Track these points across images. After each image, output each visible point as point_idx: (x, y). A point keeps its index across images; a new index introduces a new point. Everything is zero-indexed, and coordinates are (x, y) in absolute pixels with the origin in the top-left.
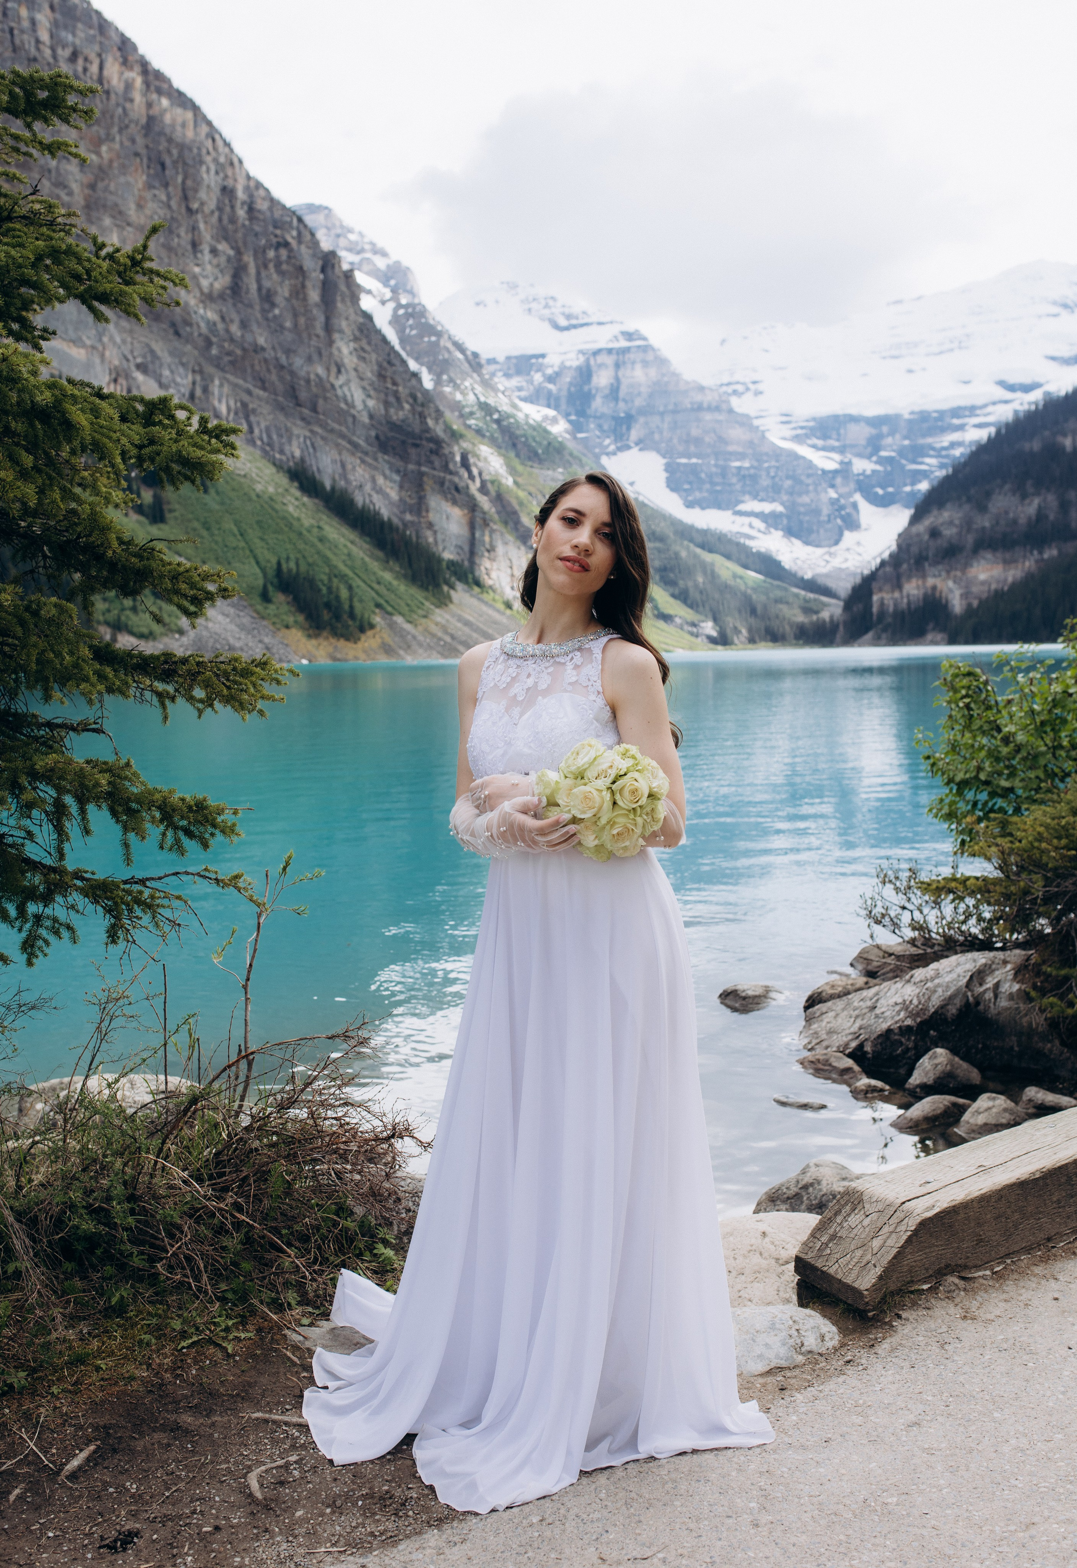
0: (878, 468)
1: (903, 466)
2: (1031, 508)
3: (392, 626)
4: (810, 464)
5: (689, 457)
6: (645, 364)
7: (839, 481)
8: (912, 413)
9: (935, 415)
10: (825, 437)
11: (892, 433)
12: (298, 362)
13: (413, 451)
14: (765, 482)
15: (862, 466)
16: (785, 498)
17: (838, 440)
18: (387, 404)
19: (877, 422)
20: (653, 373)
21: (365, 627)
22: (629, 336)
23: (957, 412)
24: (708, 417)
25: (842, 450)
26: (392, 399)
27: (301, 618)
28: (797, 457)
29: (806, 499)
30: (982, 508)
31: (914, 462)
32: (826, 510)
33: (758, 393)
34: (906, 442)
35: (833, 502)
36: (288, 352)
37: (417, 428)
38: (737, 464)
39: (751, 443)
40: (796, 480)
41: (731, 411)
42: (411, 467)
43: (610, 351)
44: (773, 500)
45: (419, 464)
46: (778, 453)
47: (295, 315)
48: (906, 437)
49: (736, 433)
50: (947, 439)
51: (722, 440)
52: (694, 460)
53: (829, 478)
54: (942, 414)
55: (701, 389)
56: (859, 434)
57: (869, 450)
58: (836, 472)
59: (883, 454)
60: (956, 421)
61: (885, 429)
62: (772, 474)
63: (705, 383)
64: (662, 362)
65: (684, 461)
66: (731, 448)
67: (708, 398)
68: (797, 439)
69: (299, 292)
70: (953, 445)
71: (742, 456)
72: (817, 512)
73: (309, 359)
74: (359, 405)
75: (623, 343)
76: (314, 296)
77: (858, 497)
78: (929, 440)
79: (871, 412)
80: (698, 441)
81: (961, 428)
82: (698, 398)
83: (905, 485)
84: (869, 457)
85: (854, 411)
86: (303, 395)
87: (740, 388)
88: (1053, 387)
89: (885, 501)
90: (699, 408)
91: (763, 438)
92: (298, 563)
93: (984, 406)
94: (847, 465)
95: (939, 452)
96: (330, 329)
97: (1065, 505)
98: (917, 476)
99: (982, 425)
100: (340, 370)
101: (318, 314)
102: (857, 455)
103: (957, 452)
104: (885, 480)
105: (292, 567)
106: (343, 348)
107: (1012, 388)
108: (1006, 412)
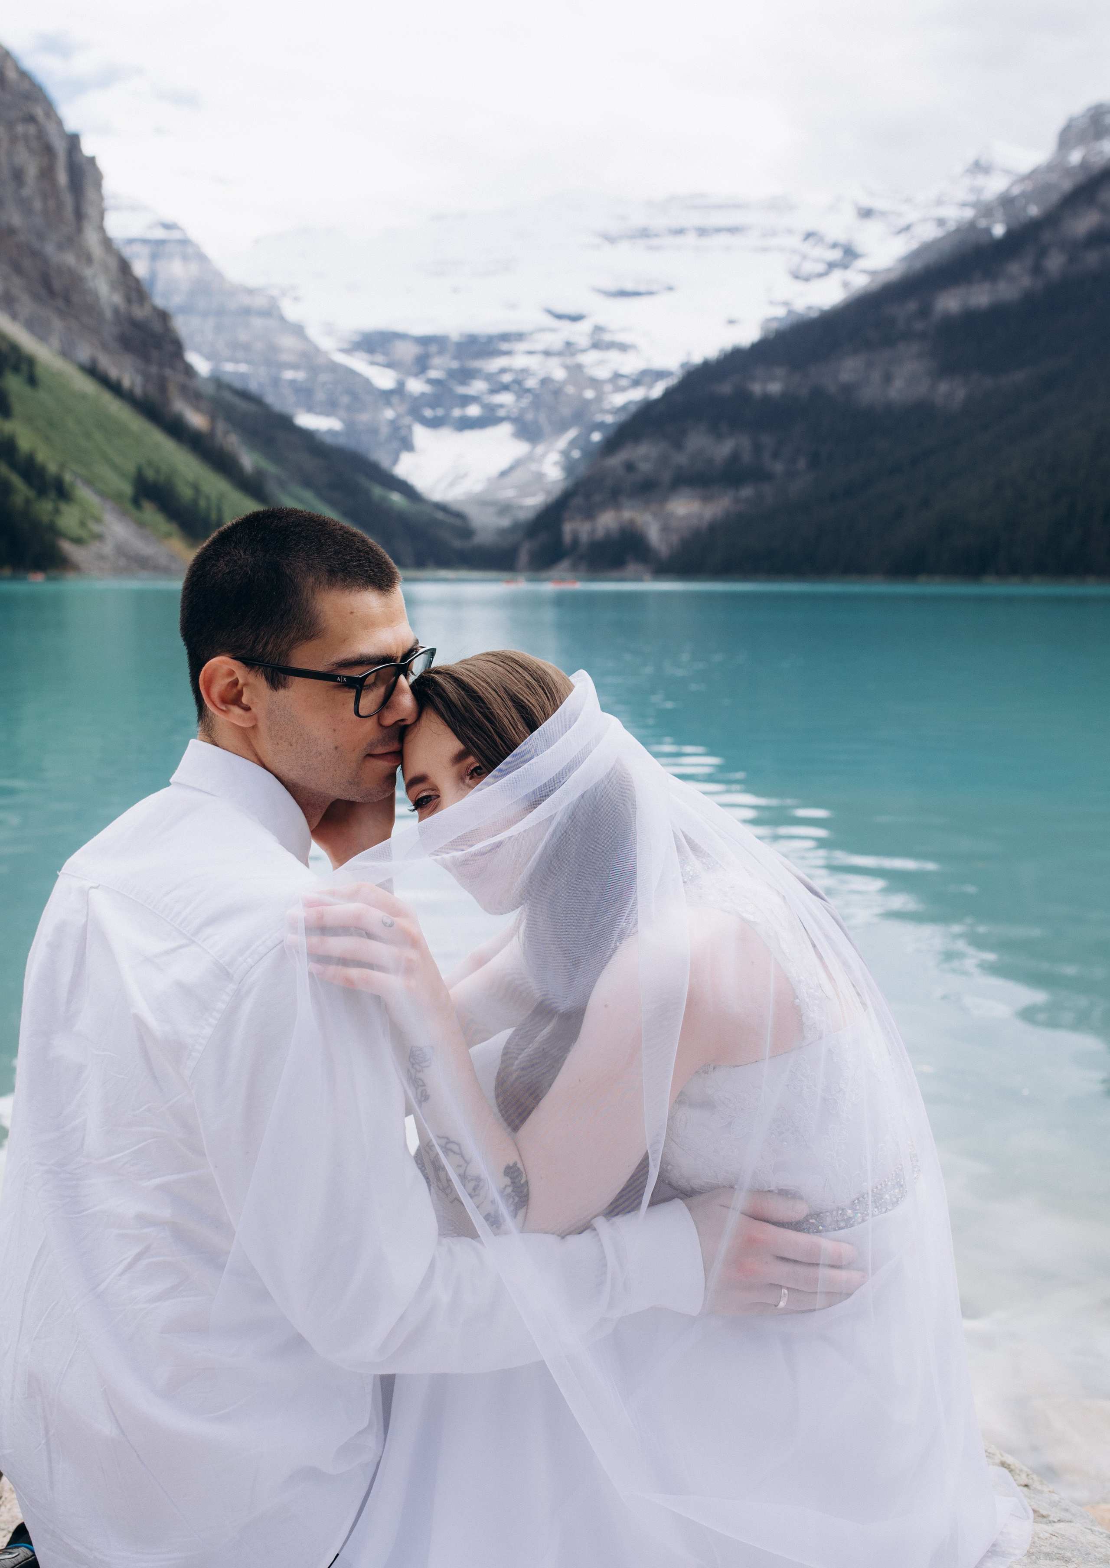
0: (427, 388)
1: (451, 390)
2: (726, 448)
4: (367, 382)
5: (237, 362)
6: (185, 258)
7: (395, 400)
8: (461, 335)
9: (483, 339)
11: (441, 352)
12: (49, 249)
13: (154, 353)
14: (320, 396)
15: (416, 386)
16: (342, 413)
17: (386, 354)
18: (129, 300)
19: (425, 341)
20: (194, 269)
22: (167, 226)
23: (505, 337)
24: (258, 323)
25: (390, 365)
26: (134, 296)
28: (352, 372)
29: (364, 418)
31: (462, 384)
32: (385, 430)
33: (296, 299)
34: (455, 365)
35: (392, 423)
36: (41, 236)
37: (157, 327)
38: (289, 375)
39: (305, 355)
40: (354, 397)
41: (282, 319)
42: (154, 369)
43: (145, 241)
44: (328, 415)
45: (161, 366)
46: (334, 367)
47: (45, 197)
48: (456, 358)
49: (288, 342)
50: (494, 364)
51: (274, 349)
52: (243, 368)
53: (386, 396)
54: (491, 339)
55: (250, 292)
56: (407, 351)
57: (416, 369)
58: (391, 392)
59: (433, 374)
60: (505, 346)
61: (433, 348)
62: (329, 387)
63: (252, 283)
64: (202, 258)
65: (229, 367)
66: (284, 357)
67: (259, 302)
68: (348, 351)
69: (47, 173)
70: (503, 371)
71: (295, 367)
72: (375, 431)
73: (60, 247)
74: (104, 300)
75: (159, 234)
76: (62, 178)
77: (407, 420)
78: (477, 364)
79: (419, 330)
80: (246, 347)
81: (509, 353)
82: (246, 300)
83: (455, 407)
84: (417, 376)
85: (400, 328)
86: (57, 285)
87: (275, 292)
88: (601, 320)
89: (434, 423)
90: (247, 312)
91: (317, 350)
92: (158, 471)
93: (531, 333)
94: (401, 385)
95: (489, 377)
96: (79, 215)
97: (757, 448)
98: (466, 400)
99: (531, 353)
100: (89, 259)
101: (68, 200)
102: (409, 374)
103: (507, 378)
104: (434, 401)
105: (150, 474)
106: (91, 238)
107: (559, 317)
108: (555, 340)
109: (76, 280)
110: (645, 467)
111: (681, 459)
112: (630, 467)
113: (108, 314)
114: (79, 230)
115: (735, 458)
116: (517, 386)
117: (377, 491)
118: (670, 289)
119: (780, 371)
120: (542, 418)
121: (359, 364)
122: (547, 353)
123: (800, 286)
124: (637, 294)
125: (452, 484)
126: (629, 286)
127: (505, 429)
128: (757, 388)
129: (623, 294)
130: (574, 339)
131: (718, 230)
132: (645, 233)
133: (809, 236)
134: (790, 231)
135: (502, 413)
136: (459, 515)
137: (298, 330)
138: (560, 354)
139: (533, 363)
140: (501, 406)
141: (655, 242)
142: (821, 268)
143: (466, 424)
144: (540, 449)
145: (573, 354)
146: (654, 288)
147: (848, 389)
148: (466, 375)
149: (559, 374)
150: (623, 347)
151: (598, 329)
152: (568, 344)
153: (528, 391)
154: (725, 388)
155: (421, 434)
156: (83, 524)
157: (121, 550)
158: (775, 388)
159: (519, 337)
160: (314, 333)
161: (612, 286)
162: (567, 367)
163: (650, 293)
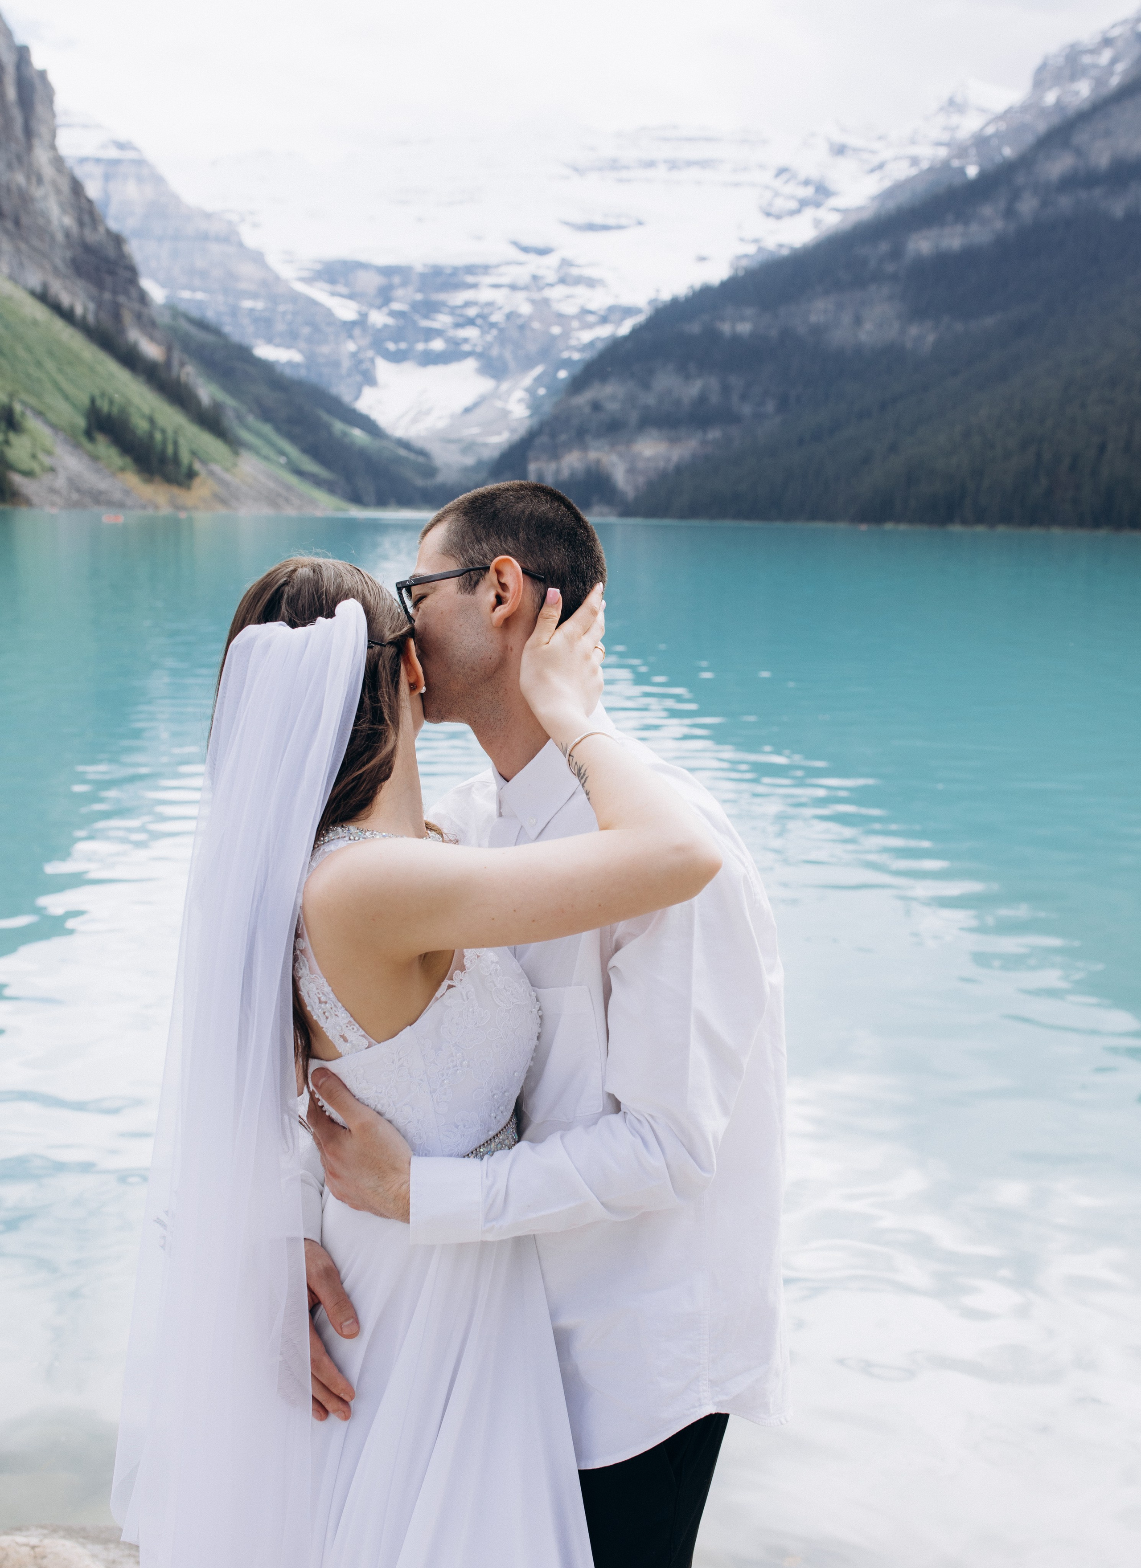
0: (390, 321)
1: (415, 323)
2: (694, 389)
3: (212, 473)
4: (329, 313)
5: (193, 289)
6: (140, 179)
7: (357, 332)
8: (425, 266)
9: (448, 271)
10: (332, 281)
11: (404, 284)
13: (108, 280)
14: (280, 327)
15: (378, 318)
16: (302, 345)
17: (347, 285)
18: (81, 223)
19: (388, 271)
20: (149, 191)
21: (191, 474)
23: (471, 270)
24: (215, 248)
25: (351, 297)
26: (86, 218)
27: (128, 460)
28: (314, 303)
29: (325, 349)
30: (646, 386)
31: (426, 317)
32: (346, 364)
33: (255, 225)
34: (419, 297)
35: (354, 355)
37: (111, 252)
38: (247, 304)
39: (265, 284)
40: (316, 328)
41: (241, 245)
42: (107, 296)
43: (97, 161)
44: (289, 347)
45: (115, 292)
46: (295, 297)
48: (419, 290)
49: (247, 269)
50: (459, 298)
51: (231, 275)
52: (200, 296)
53: (349, 328)
54: (455, 271)
55: (208, 216)
56: (370, 282)
57: (379, 301)
58: (353, 324)
59: (396, 306)
60: (470, 279)
61: (396, 280)
62: (289, 317)
63: (209, 207)
64: (157, 180)
65: (186, 294)
66: (243, 286)
67: (217, 227)
68: (308, 281)
70: (467, 304)
71: (255, 296)
72: (336, 364)
73: (9, 166)
74: (55, 222)
75: (113, 153)
76: (13, 93)
77: (370, 353)
78: (441, 296)
79: (383, 260)
80: (204, 275)
81: (474, 286)
82: (204, 225)
83: (418, 341)
84: (379, 308)
85: (362, 257)
87: (233, 218)
88: (568, 254)
89: (397, 357)
90: (205, 237)
91: (277, 278)
92: (111, 402)
93: (498, 266)
94: (364, 316)
95: (453, 310)
96: (29, 133)
97: (726, 389)
98: (430, 334)
99: (496, 286)
100: (40, 180)
101: (17, 114)
102: (371, 306)
103: (472, 312)
104: (398, 335)
105: (104, 406)
106: (41, 157)
107: (526, 250)
108: (521, 274)
109: (25, 199)
110: (612, 407)
111: (650, 399)
112: (596, 406)
113: (60, 237)
114: (29, 148)
115: (702, 399)
116: (481, 320)
117: (338, 426)
118: (640, 223)
119: (749, 312)
120: (508, 355)
121: (320, 294)
122: (513, 287)
123: (771, 223)
124: (606, 228)
125: (415, 421)
126: (598, 220)
127: (471, 364)
128: (726, 328)
129: (591, 227)
130: (541, 272)
131: (690, 164)
132: (614, 165)
133: (782, 171)
134: (762, 167)
135: (466, 347)
136: (422, 453)
137: (258, 258)
138: (526, 288)
139: (499, 296)
140: (466, 340)
141: (624, 174)
142: (793, 205)
143: (430, 359)
144: (505, 386)
145: (540, 289)
146: (623, 221)
147: (817, 331)
148: (430, 308)
149: (526, 309)
150: (591, 283)
151: (566, 263)
152: (535, 278)
153: (493, 325)
154: (695, 328)
155: (383, 369)
156: (34, 456)
157: (74, 484)
158: (744, 328)
159: (486, 269)
160: (274, 260)
161: (579, 218)
162: (533, 302)
163: (620, 227)
